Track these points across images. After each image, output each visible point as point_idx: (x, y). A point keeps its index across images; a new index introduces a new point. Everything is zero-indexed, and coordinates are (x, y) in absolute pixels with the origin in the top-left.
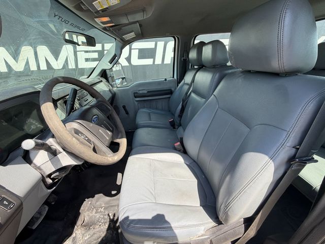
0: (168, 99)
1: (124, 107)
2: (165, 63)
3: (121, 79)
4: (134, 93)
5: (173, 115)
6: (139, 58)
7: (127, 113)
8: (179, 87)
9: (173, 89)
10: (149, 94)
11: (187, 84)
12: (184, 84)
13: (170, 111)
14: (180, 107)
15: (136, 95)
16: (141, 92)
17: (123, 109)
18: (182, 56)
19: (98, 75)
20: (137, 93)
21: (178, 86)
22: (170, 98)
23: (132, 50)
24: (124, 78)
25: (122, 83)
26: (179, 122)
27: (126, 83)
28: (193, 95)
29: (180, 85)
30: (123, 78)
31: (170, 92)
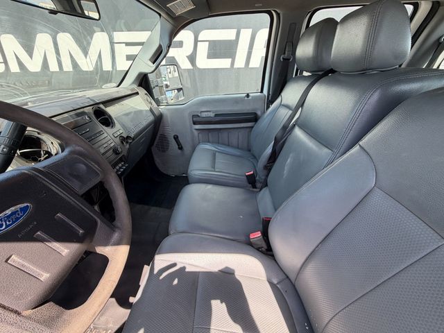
0: (248, 130)
1: (176, 138)
2: (251, 65)
3: (176, 91)
4: (193, 116)
5: (255, 158)
6: (209, 57)
7: (181, 148)
8: (270, 109)
9: (259, 113)
10: (218, 119)
11: (287, 107)
12: (281, 105)
13: (250, 151)
14: (269, 150)
15: (196, 120)
16: (204, 115)
17: (174, 140)
18: (282, 51)
19: (133, 83)
20: (198, 116)
21: (268, 107)
22: (252, 127)
23: (199, 43)
24: (181, 89)
25: (177, 97)
26: (263, 177)
27: (183, 98)
28: (298, 132)
29: (272, 107)
30: (179, 90)
31: (254, 118)
